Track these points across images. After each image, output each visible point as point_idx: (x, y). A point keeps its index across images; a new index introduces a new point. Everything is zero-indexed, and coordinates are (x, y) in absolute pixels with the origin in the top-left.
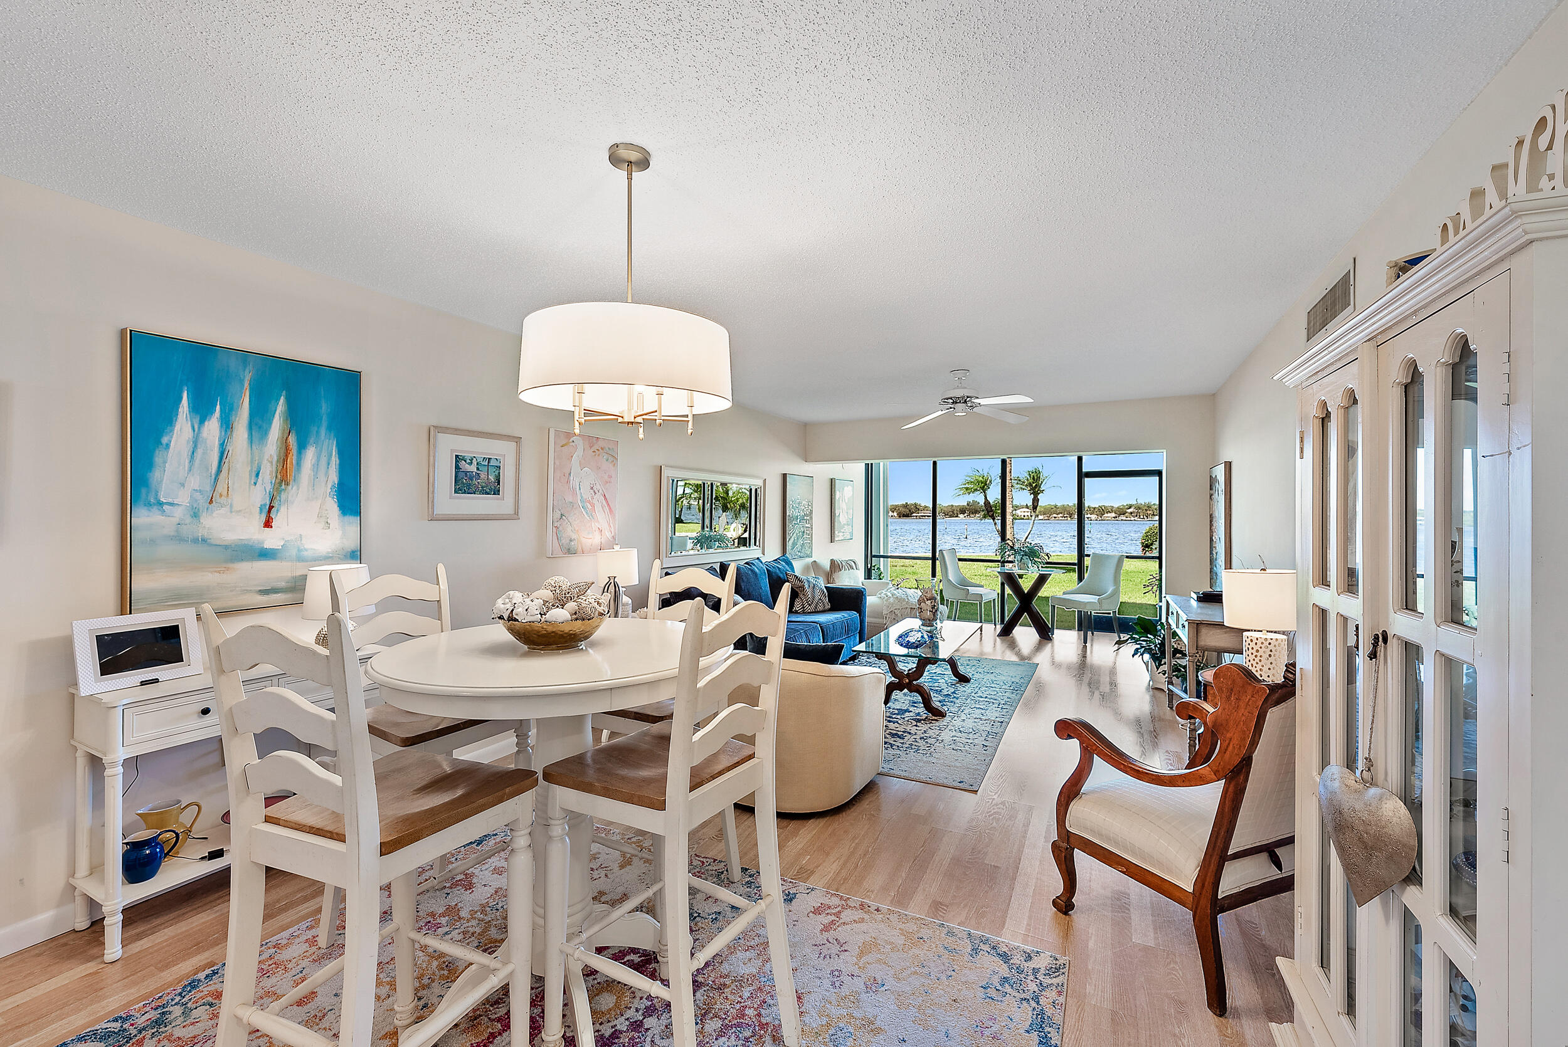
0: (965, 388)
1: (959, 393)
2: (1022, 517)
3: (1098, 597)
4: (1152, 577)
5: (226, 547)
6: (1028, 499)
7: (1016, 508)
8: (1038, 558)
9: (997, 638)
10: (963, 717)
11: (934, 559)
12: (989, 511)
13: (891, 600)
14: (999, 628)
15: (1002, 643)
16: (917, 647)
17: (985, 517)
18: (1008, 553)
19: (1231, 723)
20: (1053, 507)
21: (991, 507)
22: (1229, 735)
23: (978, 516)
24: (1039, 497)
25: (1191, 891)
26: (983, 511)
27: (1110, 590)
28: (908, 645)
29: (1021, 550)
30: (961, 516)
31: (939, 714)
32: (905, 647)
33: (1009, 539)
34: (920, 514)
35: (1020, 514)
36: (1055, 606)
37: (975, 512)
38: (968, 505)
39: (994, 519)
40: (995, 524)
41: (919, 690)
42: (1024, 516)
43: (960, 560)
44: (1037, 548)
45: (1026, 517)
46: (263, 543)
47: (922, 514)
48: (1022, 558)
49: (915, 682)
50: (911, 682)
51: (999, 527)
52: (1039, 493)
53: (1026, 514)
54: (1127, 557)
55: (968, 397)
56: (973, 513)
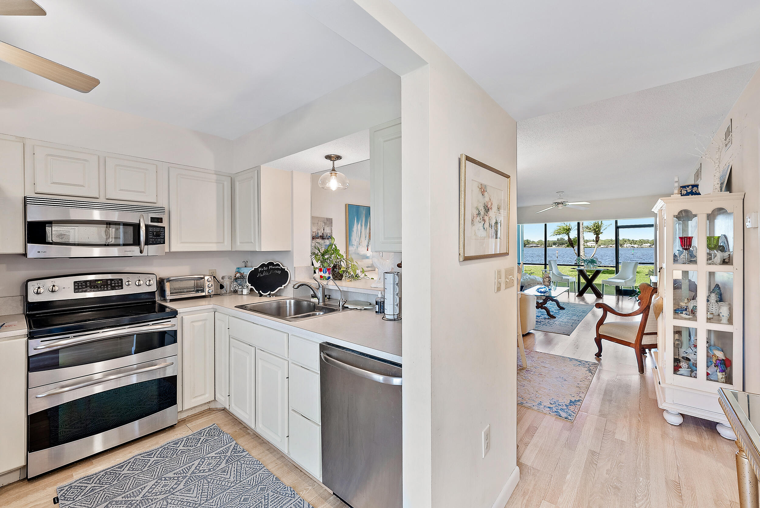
0: (563, 199)
1: (560, 201)
2: (591, 246)
3: (624, 280)
4: (649, 271)
5: (362, 255)
6: (594, 237)
7: (587, 241)
8: (595, 263)
9: (576, 297)
10: (563, 318)
11: (545, 264)
12: (571, 243)
13: (529, 280)
14: (577, 294)
15: (578, 299)
16: (544, 293)
17: (568, 246)
18: (581, 262)
19: (644, 298)
20: (610, 241)
21: (572, 241)
22: (643, 301)
23: (564, 246)
24: (599, 236)
25: (634, 343)
26: (567, 243)
27: (631, 277)
28: (541, 292)
29: (587, 260)
30: (554, 246)
31: (553, 317)
32: (540, 293)
33: (581, 256)
34: (530, 246)
35: (589, 245)
36: (604, 284)
37: (563, 244)
38: (558, 240)
39: (573, 248)
40: (574, 250)
41: (546, 309)
42: (592, 246)
43: (558, 265)
44: (595, 259)
45: (593, 247)
46: (367, 255)
47: (531, 246)
48: (587, 264)
49: (543, 306)
50: (542, 306)
51: (576, 252)
52: (600, 234)
53: (593, 245)
54: (640, 263)
55: (563, 202)
56: (561, 245)
